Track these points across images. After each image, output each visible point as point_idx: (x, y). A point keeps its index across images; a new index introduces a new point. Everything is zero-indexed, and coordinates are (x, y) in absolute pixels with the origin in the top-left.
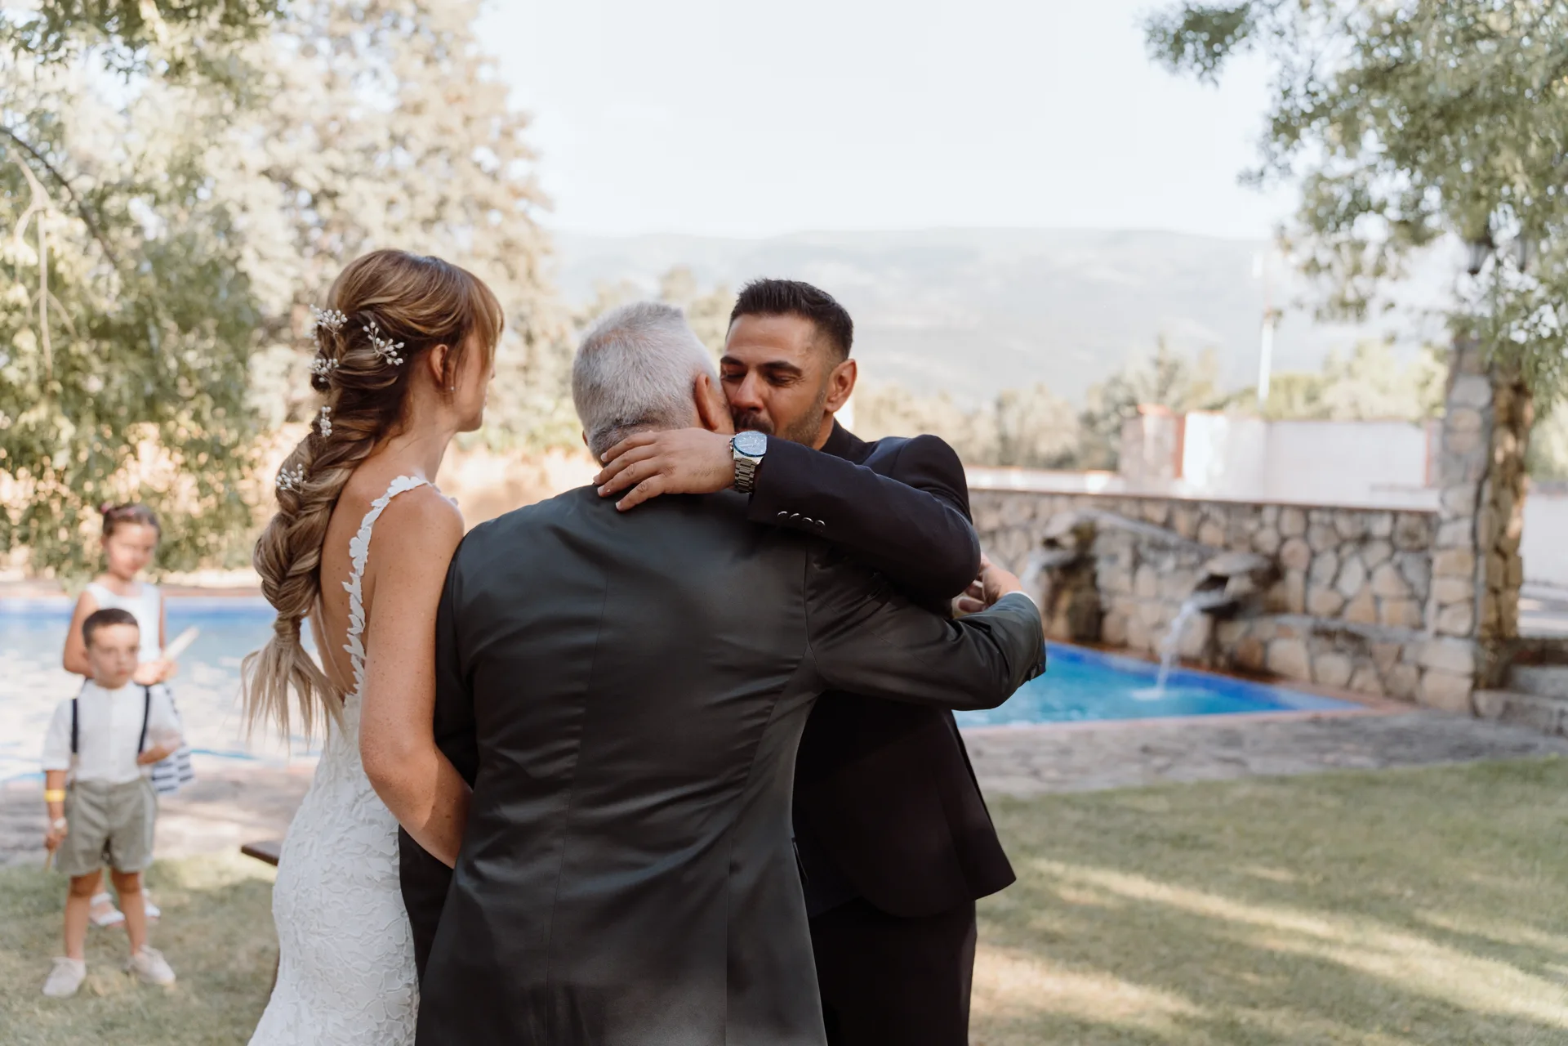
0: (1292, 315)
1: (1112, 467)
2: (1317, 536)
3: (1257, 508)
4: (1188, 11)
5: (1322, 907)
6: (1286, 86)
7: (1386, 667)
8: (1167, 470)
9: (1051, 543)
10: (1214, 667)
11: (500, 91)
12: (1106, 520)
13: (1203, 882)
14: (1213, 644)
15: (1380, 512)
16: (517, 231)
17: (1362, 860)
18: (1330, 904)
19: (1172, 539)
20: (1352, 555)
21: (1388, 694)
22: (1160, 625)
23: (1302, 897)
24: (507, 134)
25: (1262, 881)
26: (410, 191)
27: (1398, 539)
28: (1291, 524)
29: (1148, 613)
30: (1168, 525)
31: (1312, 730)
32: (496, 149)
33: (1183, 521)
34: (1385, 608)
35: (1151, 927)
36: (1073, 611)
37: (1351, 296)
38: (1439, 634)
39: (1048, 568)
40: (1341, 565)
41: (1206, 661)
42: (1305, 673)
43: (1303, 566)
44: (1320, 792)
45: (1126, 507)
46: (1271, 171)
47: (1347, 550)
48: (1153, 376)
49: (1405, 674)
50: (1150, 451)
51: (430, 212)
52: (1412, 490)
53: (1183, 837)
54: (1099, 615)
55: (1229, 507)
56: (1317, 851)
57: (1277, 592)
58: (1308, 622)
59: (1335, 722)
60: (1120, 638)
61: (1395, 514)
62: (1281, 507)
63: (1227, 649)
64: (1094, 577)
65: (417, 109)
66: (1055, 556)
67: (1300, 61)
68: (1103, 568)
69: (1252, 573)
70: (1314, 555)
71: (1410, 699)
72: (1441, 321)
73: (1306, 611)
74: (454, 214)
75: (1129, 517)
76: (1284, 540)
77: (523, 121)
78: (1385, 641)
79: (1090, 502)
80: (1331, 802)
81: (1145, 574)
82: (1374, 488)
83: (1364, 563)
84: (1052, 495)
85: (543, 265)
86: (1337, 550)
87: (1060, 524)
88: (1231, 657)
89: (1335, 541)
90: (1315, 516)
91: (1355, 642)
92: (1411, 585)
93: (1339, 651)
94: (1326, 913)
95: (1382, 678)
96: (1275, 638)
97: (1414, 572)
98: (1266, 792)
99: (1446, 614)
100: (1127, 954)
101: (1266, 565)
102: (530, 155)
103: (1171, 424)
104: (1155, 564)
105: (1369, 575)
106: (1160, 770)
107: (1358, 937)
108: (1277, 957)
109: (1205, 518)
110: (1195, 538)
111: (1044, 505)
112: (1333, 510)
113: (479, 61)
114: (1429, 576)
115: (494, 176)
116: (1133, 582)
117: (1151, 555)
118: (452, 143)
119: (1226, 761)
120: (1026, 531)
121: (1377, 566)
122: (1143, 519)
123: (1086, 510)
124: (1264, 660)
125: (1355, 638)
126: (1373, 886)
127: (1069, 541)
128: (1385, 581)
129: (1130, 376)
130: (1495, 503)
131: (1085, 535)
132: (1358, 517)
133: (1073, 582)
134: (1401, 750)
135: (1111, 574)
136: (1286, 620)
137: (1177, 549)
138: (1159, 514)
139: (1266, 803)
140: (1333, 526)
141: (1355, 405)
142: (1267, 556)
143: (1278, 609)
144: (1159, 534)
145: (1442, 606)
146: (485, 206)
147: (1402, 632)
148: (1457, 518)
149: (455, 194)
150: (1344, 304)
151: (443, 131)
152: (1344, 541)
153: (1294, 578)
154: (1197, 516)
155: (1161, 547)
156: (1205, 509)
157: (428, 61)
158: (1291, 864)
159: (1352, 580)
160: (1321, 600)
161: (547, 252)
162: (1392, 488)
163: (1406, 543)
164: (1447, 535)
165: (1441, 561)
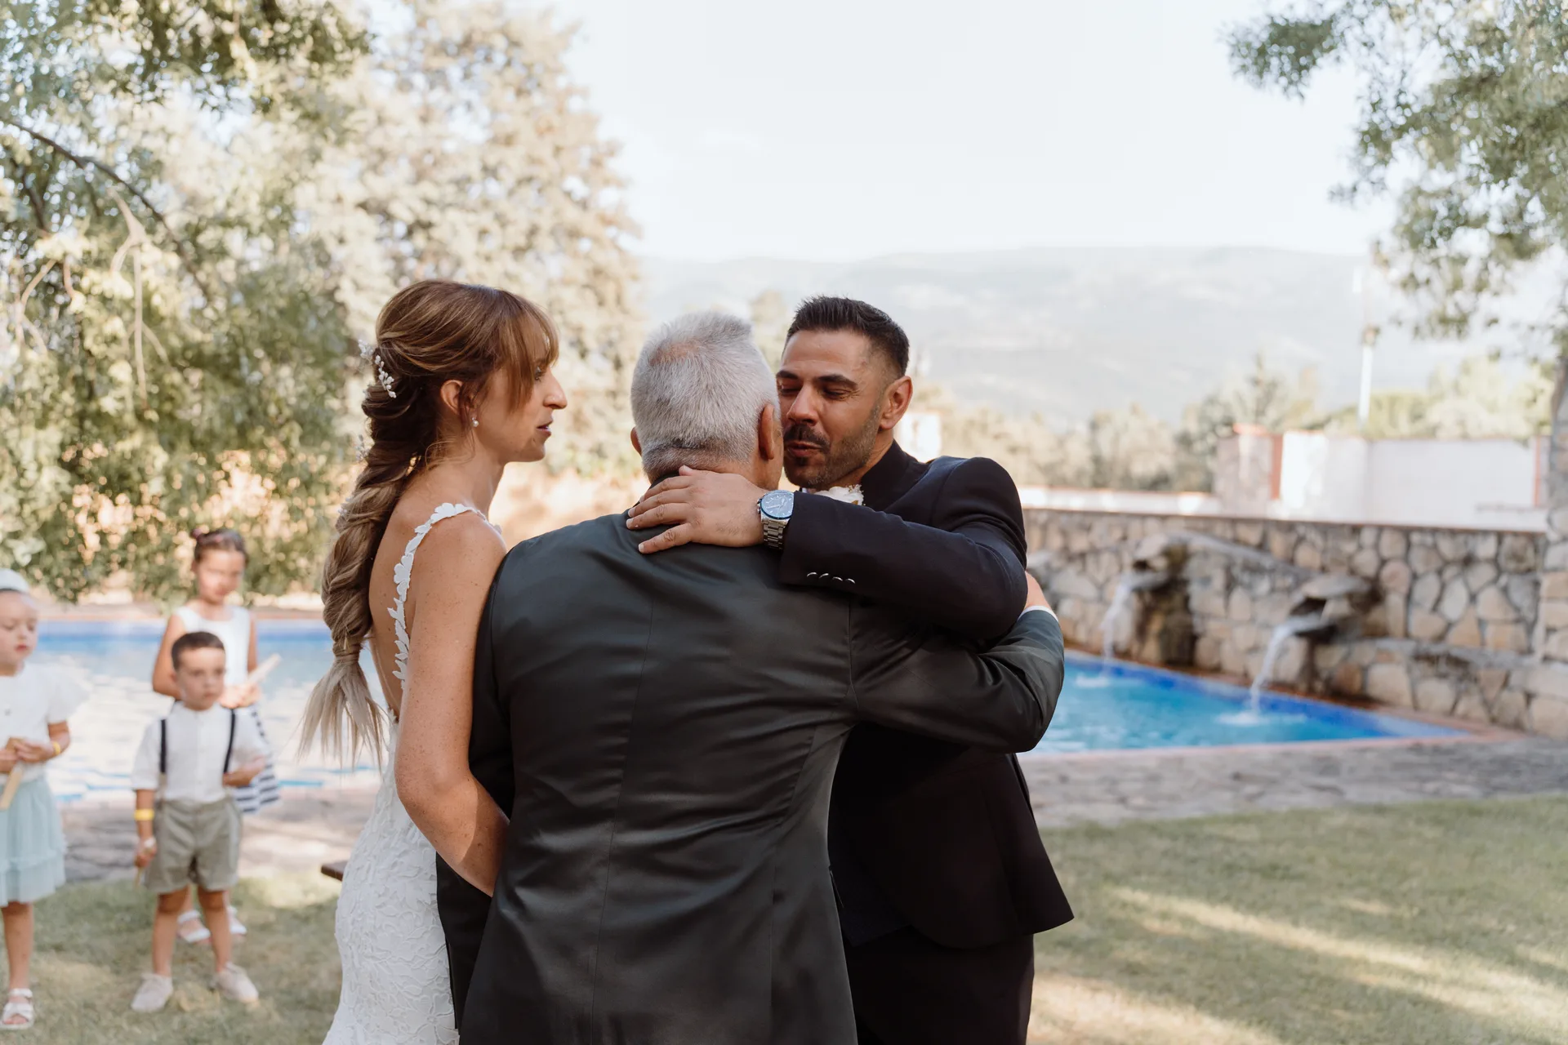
0: (1390, 334)
1: (1207, 488)
2: (1418, 559)
3: (1356, 530)
4: (1274, 24)
5: (1418, 942)
6: (1375, 99)
7: (1492, 693)
8: (1264, 491)
9: (1142, 566)
10: (1310, 692)
11: (590, 121)
12: (1198, 542)
13: (1293, 914)
14: (1310, 669)
15: (1485, 533)
16: (606, 258)
17: (1461, 893)
18: (1426, 938)
19: (1267, 562)
20: (1455, 577)
21: (1494, 721)
22: (1255, 649)
23: (1396, 931)
24: (596, 163)
25: (1356, 914)
26: (502, 220)
27: (1502, 561)
28: (1391, 545)
29: (1242, 637)
30: (1262, 547)
31: (1412, 758)
32: (585, 178)
33: (1278, 543)
34: (1490, 631)
35: (1238, 959)
36: (1165, 633)
37: (1451, 312)
38: (1547, 659)
39: (1139, 591)
40: (1443, 587)
41: (1303, 687)
42: (1406, 700)
43: (1404, 589)
44: (1419, 821)
45: (1219, 529)
46: (1364, 186)
47: (1450, 572)
48: (1250, 395)
49: (1512, 700)
50: (1245, 472)
51: (522, 241)
52: (1520, 510)
53: (1274, 867)
54: (1192, 639)
55: (1326, 529)
56: (1415, 883)
57: (1376, 615)
58: (1409, 647)
59: (1437, 750)
60: (1215, 661)
61: (1500, 535)
62: (1381, 529)
63: (1324, 675)
64: (1186, 600)
65: (508, 140)
66: (1147, 578)
67: (1391, 73)
68: (1195, 590)
69: (1350, 596)
70: (1415, 577)
71: (1517, 726)
72: (1549, 335)
73: (1407, 635)
74: (544, 242)
75: (1223, 540)
76: (1383, 562)
77: (612, 150)
78: (1490, 666)
79: (1182, 523)
80: (1431, 832)
81: (1238, 596)
82: (1481, 508)
83: (1467, 584)
84: (1143, 517)
85: (631, 291)
86: (1440, 572)
87: (1151, 546)
88: (1328, 682)
89: (1436, 563)
90: (1416, 538)
91: (1458, 667)
92: (1517, 609)
93: (1442, 676)
94: (1422, 948)
95: (1487, 704)
96: (1374, 662)
97: (1520, 594)
98: (1361, 821)
99: (1554, 639)
100: (1211, 987)
101: (1365, 588)
102: (620, 184)
103: (1268, 444)
104: (1249, 587)
105: (1473, 598)
106: (1251, 798)
107: (1456, 974)
108: (1369, 992)
109: (1301, 540)
110: (1291, 561)
111: (1135, 527)
112: (1435, 531)
113: (569, 92)
114: (1537, 599)
115: (584, 205)
116: (1227, 606)
117: (1246, 578)
118: (542, 173)
119: (1321, 789)
120: (1117, 553)
121: (1482, 589)
122: (1236, 541)
123: (1177, 533)
124: (1364, 686)
125: (1458, 662)
126: (1473, 920)
127: (1160, 563)
128: (1490, 600)
129: (1227, 395)
131: (1177, 558)
132: (1461, 539)
133: (1165, 606)
134: (1506, 779)
135: (1204, 597)
136: (1384, 644)
137: (1272, 571)
138: (1253, 536)
139: (1361, 832)
140: (1435, 547)
141: (1462, 423)
142: (1366, 579)
143: (1378, 633)
144: (1253, 556)
145: (1550, 631)
146: (574, 234)
147: (1508, 657)
149: (545, 222)
150: (1444, 321)
151: (533, 161)
152: (1447, 563)
153: (1395, 601)
154: (1293, 538)
155: (1255, 570)
156: (1301, 530)
157: (520, 92)
158: (1386, 896)
159: (1455, 604)
160: (1423, 624)
161: (635, 278)
162: (1500, 508)
163: (1512, 565)
164: (1554, 557)
165: (1549, 584)
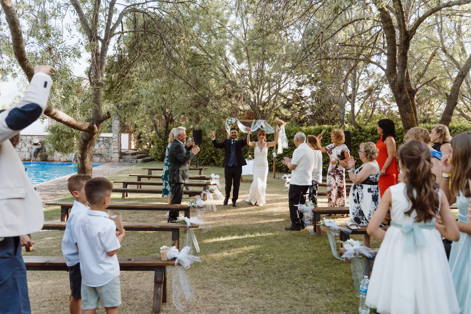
7: (106, 158)
9: (36, 144)
15: (101, 137)
21: (107, 161)
27: (104, 141)
29: (59, 155)
34: (103, 150)
38: (114, 153)
49: (109, 159)
54: (46, 156)
60: (52, 160)
61: (103, 137)
64: (45, 150)
71: (110, 161)
78: (105, 154)
83: (99, 144)
87: (37, 141)
92: (107, 147)
93: (98, 157)
97: (107, 145)
105: (100, 146)
125: (100, 154)
127: (39, 144)
128: (102, 146)
131: (43, 143)
133: (41, 151)
145: (114, 149)
147: (107, 153)
148: (116, 138)
159: (97, 147)
163: (106, 141)
164: (114, 140)
165: (113, 143)
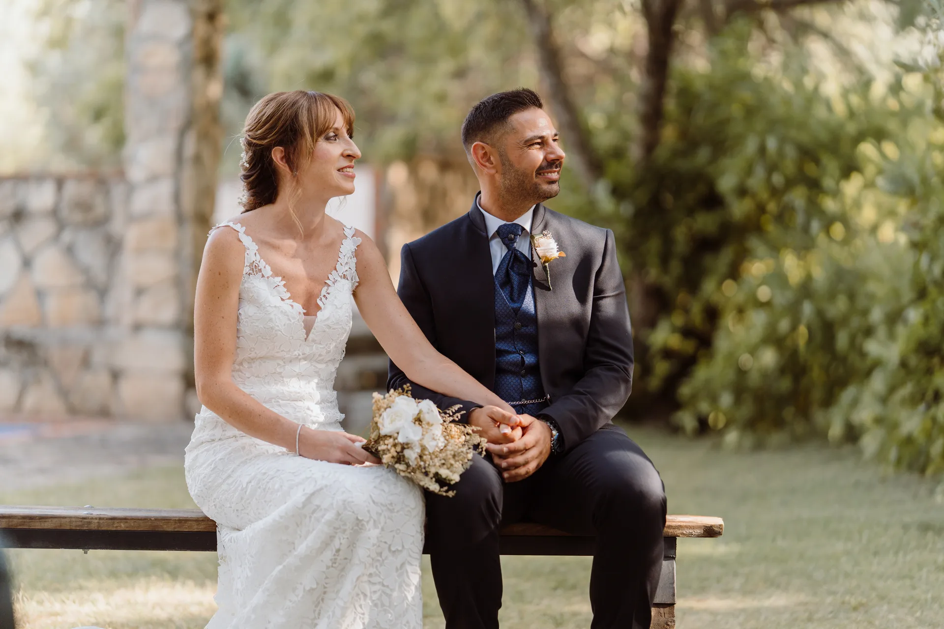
7: (69, 377)
15: (39, 176)
21: (74, 411)
27: (65, 212)
34: (53, 306)
38: (138, 327)
61: (59, 179)
71: (104, 413)
78: (61, 343)
83: (18, 246)
91: (21, 350)
92: (86, 271)
95: (64, 393)
97: (90, 253)
99: (146, 300)
105: (27, 263)
114: (116, 256)
121: (38, 249)
130: (198, 159)
145: (140, 292)
147: (82, 332)
148: (153, 179)
163: (78, 217)
164: (142, 201)
165: (132, 236)
